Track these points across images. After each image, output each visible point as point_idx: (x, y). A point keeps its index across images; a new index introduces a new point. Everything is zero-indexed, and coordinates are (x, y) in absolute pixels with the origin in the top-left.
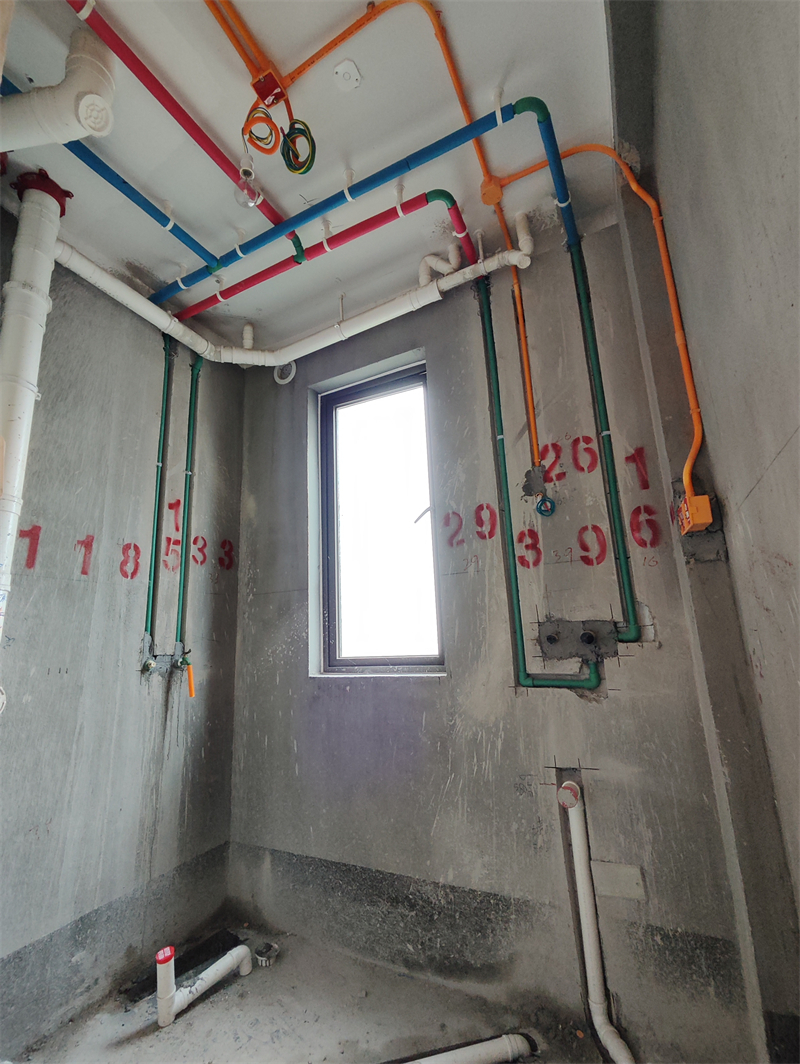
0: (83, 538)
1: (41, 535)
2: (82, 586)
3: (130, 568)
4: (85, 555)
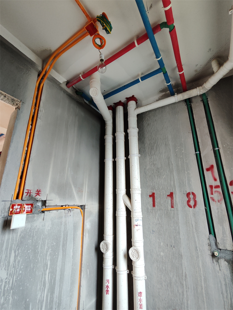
0: (169, 194)
1: (155, 195)
2: (172, 212)
3: (192, 203)
4: (171, 200)
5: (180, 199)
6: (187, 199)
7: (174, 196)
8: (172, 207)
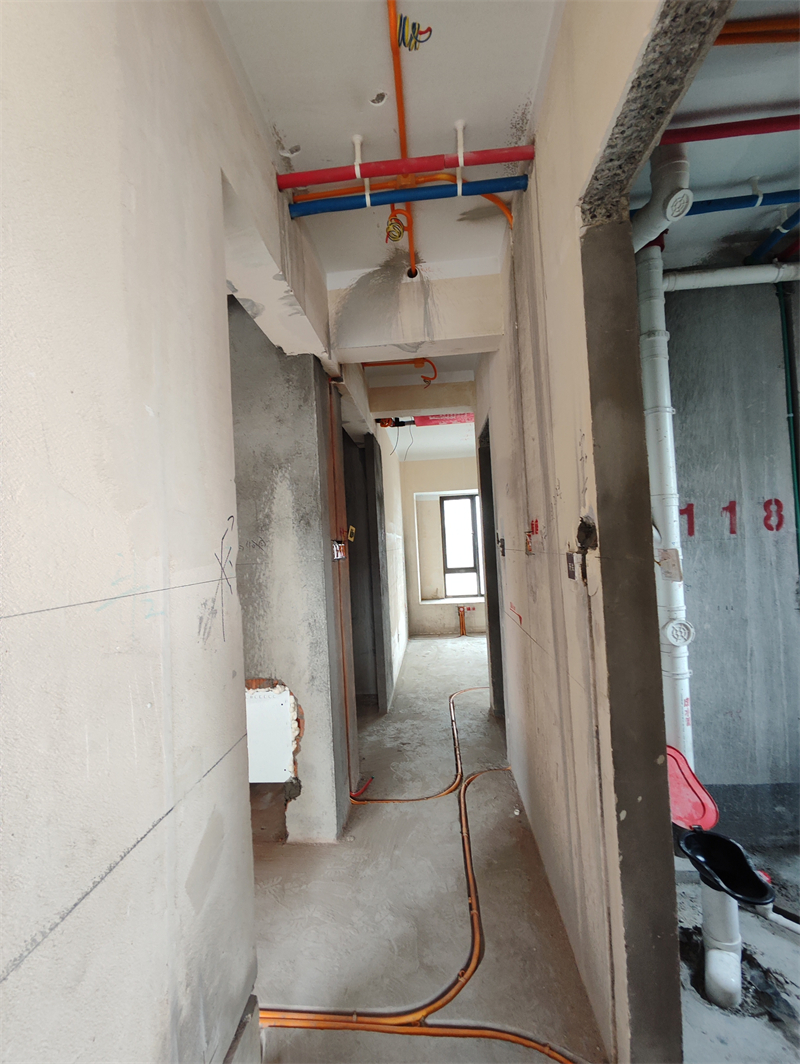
0: (726, 504)
1: (695, 510)
2: (733, 542)
3: (774, 521)
4: (731, 518)
5: (749, 513)
6: (765, 514)
7: (738, 509)
8: (733, 531)
